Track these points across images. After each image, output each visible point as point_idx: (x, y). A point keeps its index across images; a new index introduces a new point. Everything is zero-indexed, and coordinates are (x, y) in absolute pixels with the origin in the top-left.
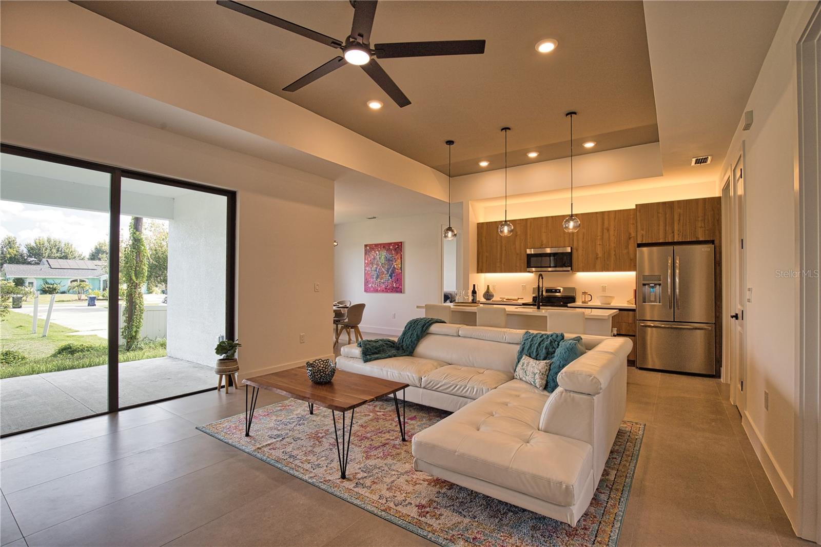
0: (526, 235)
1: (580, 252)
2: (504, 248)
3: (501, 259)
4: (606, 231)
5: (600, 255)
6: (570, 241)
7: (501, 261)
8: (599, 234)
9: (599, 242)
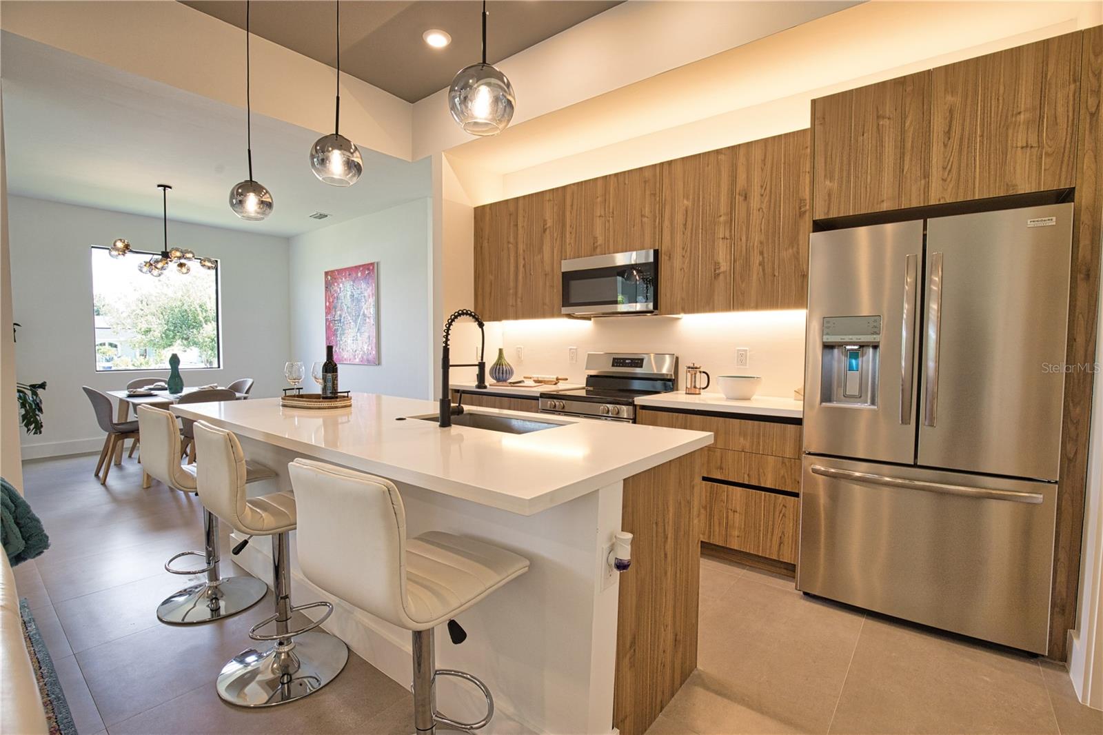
0: (564, 225)
1: (677, 262)
2: (521, 262)
3: (516, 287)
4: (742, 198)
5: (724, 267)
6: (655, 233)
7: (516, 293)
8: (723, 208)
9: (721, 232)
